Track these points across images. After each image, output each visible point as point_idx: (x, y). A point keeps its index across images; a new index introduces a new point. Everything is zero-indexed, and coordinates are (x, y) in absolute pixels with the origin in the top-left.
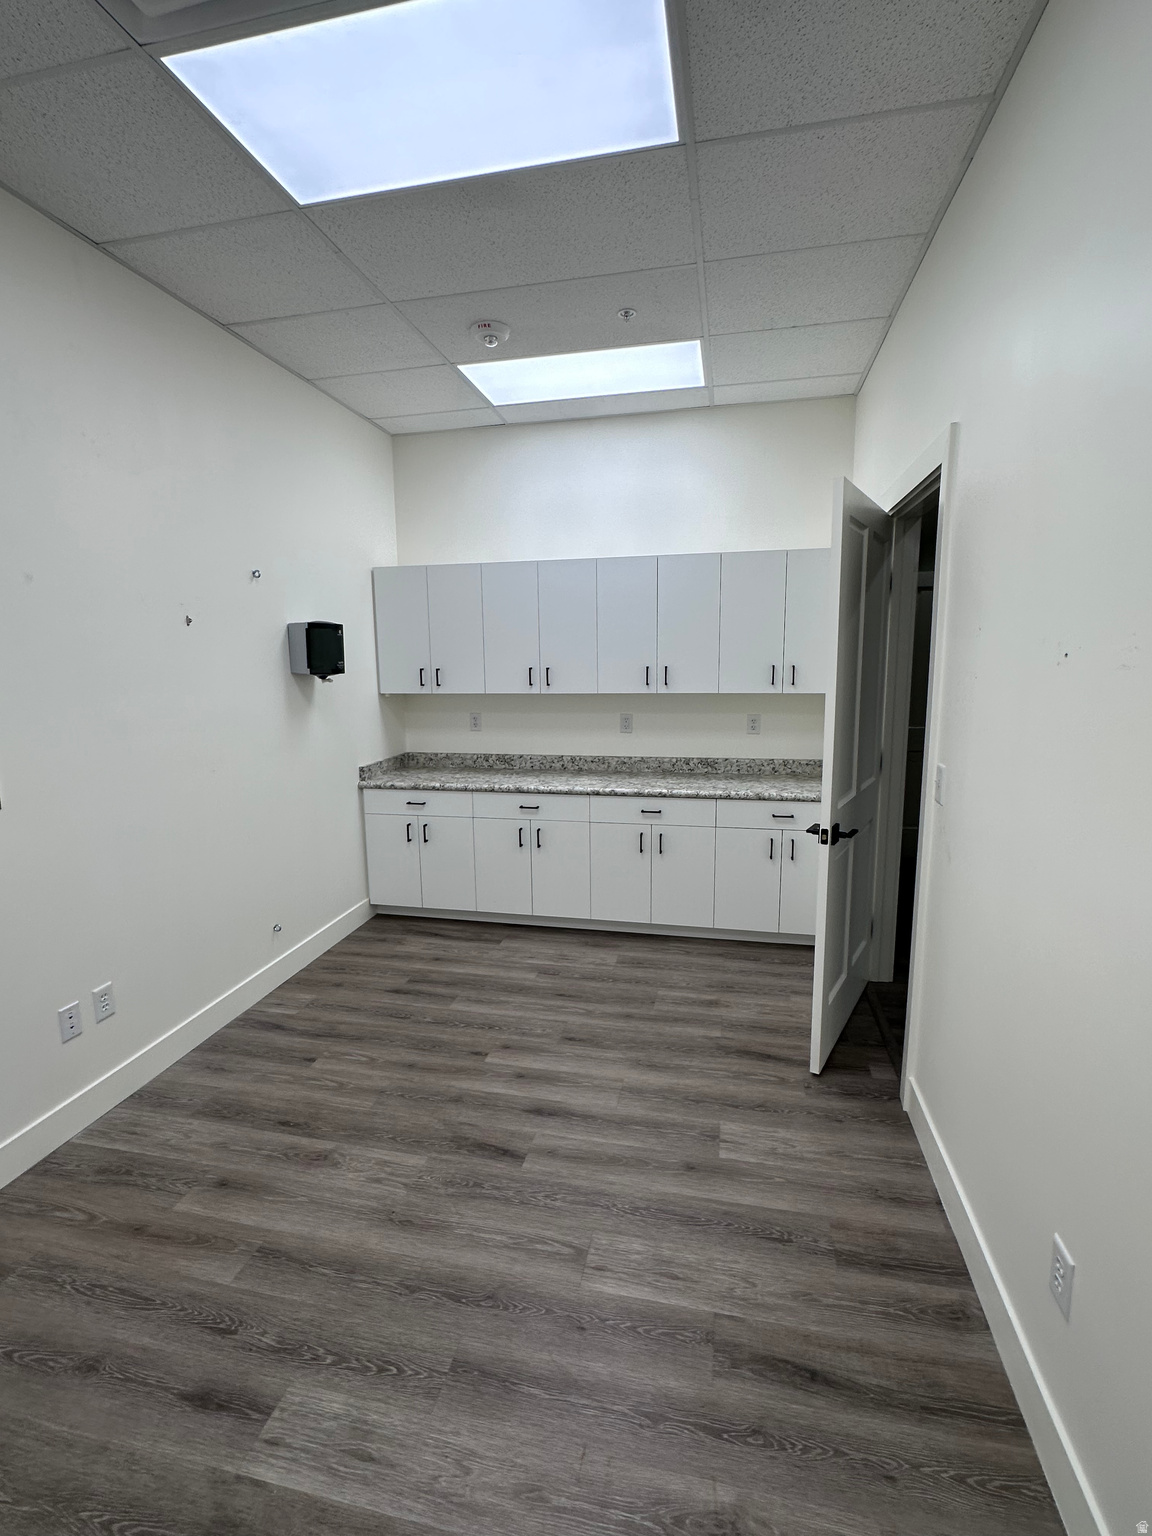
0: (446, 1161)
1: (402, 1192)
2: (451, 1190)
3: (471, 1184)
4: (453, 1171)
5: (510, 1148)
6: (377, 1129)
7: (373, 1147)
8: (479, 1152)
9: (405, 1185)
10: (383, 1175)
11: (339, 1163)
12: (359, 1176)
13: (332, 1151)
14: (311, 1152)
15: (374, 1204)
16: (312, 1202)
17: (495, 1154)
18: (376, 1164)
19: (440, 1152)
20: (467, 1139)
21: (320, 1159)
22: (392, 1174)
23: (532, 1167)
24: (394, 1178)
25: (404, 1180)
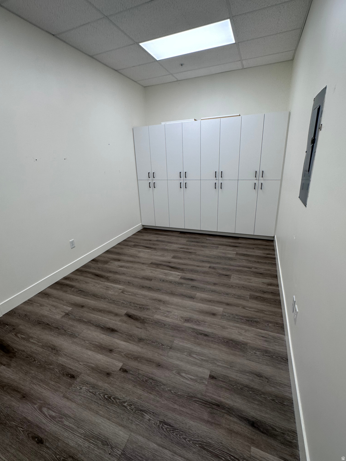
0: (148, 316)
1: (161, 308)
2: (148, 307)
3: (142, 308)
4: (147, 312)
5: (128, 318)
6: (171, 329)
7: (171, 322)
8: (138, 317)
9: (160, 310)
10: (167, 313)
11: (181, 318)
12: (173, 313)
13: (185, 322)
14: (190, 322)
15: (168, 306)
16: (185, 308)
17: (133, 316)
18: (169, 317)
19: (150, 318)
20: (141, 322)
21: (187, 320)
22: (164, 313)
23: (124, 311)
24: (164, 312)
25: (160, 311)
